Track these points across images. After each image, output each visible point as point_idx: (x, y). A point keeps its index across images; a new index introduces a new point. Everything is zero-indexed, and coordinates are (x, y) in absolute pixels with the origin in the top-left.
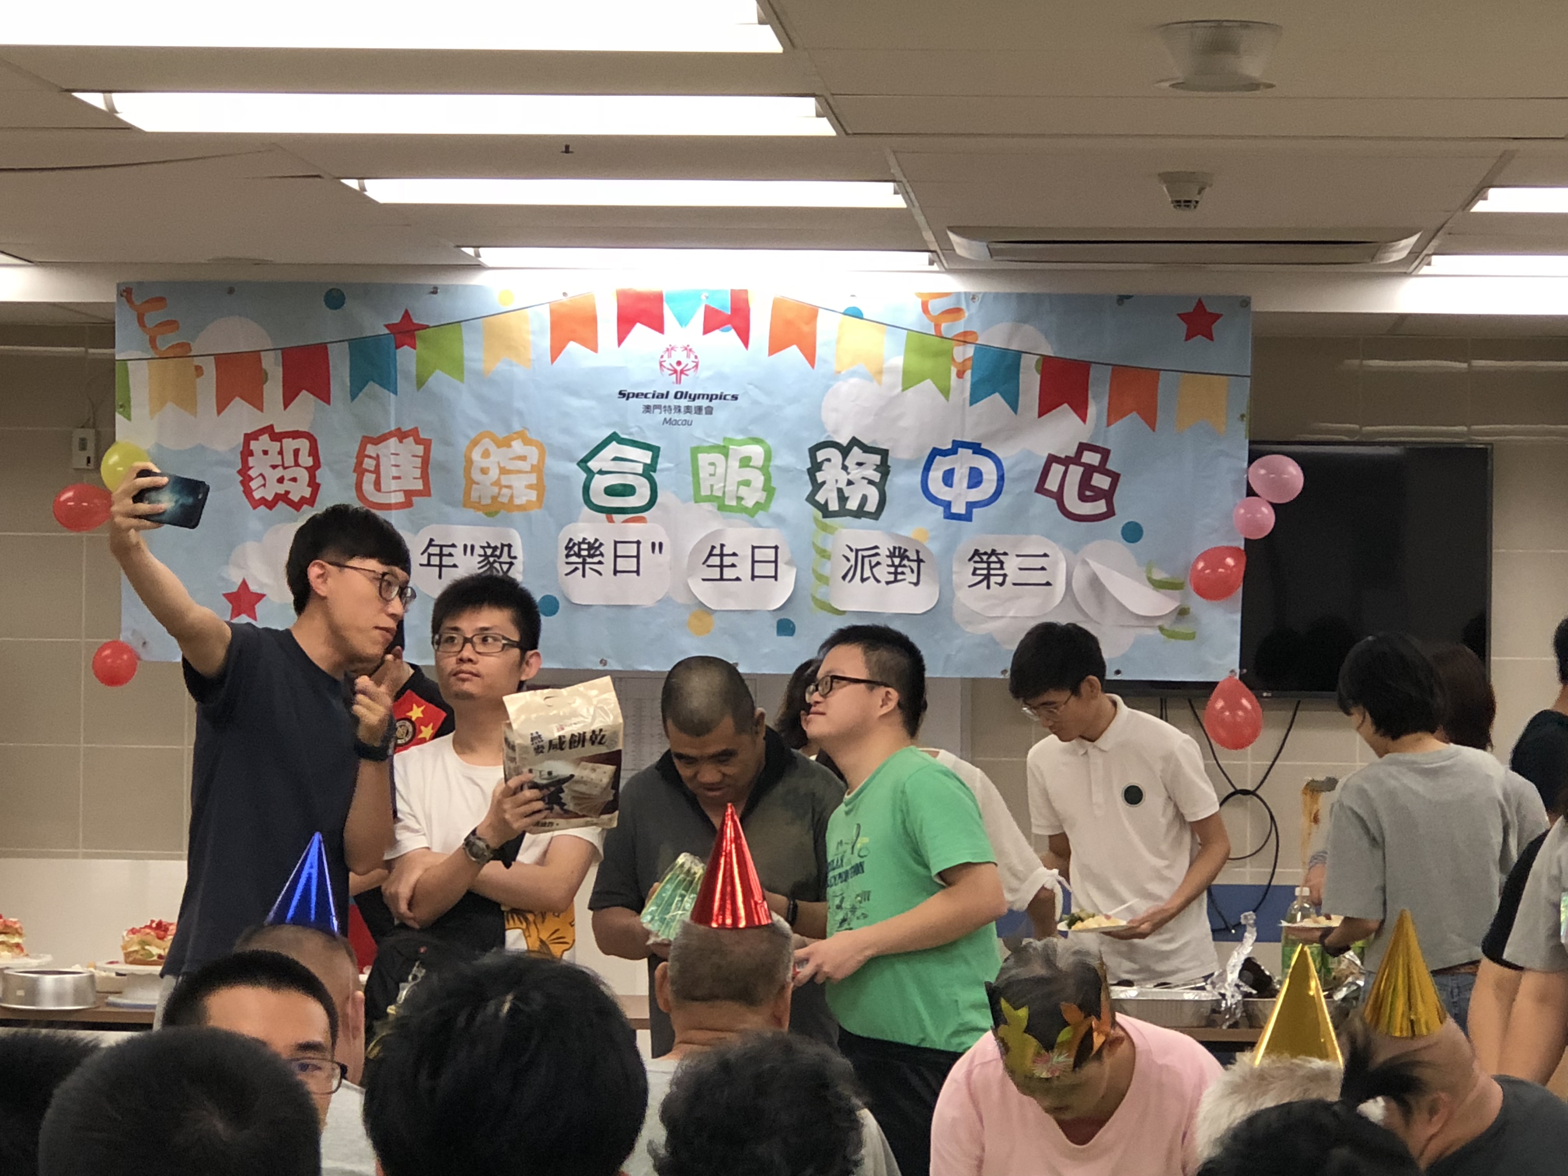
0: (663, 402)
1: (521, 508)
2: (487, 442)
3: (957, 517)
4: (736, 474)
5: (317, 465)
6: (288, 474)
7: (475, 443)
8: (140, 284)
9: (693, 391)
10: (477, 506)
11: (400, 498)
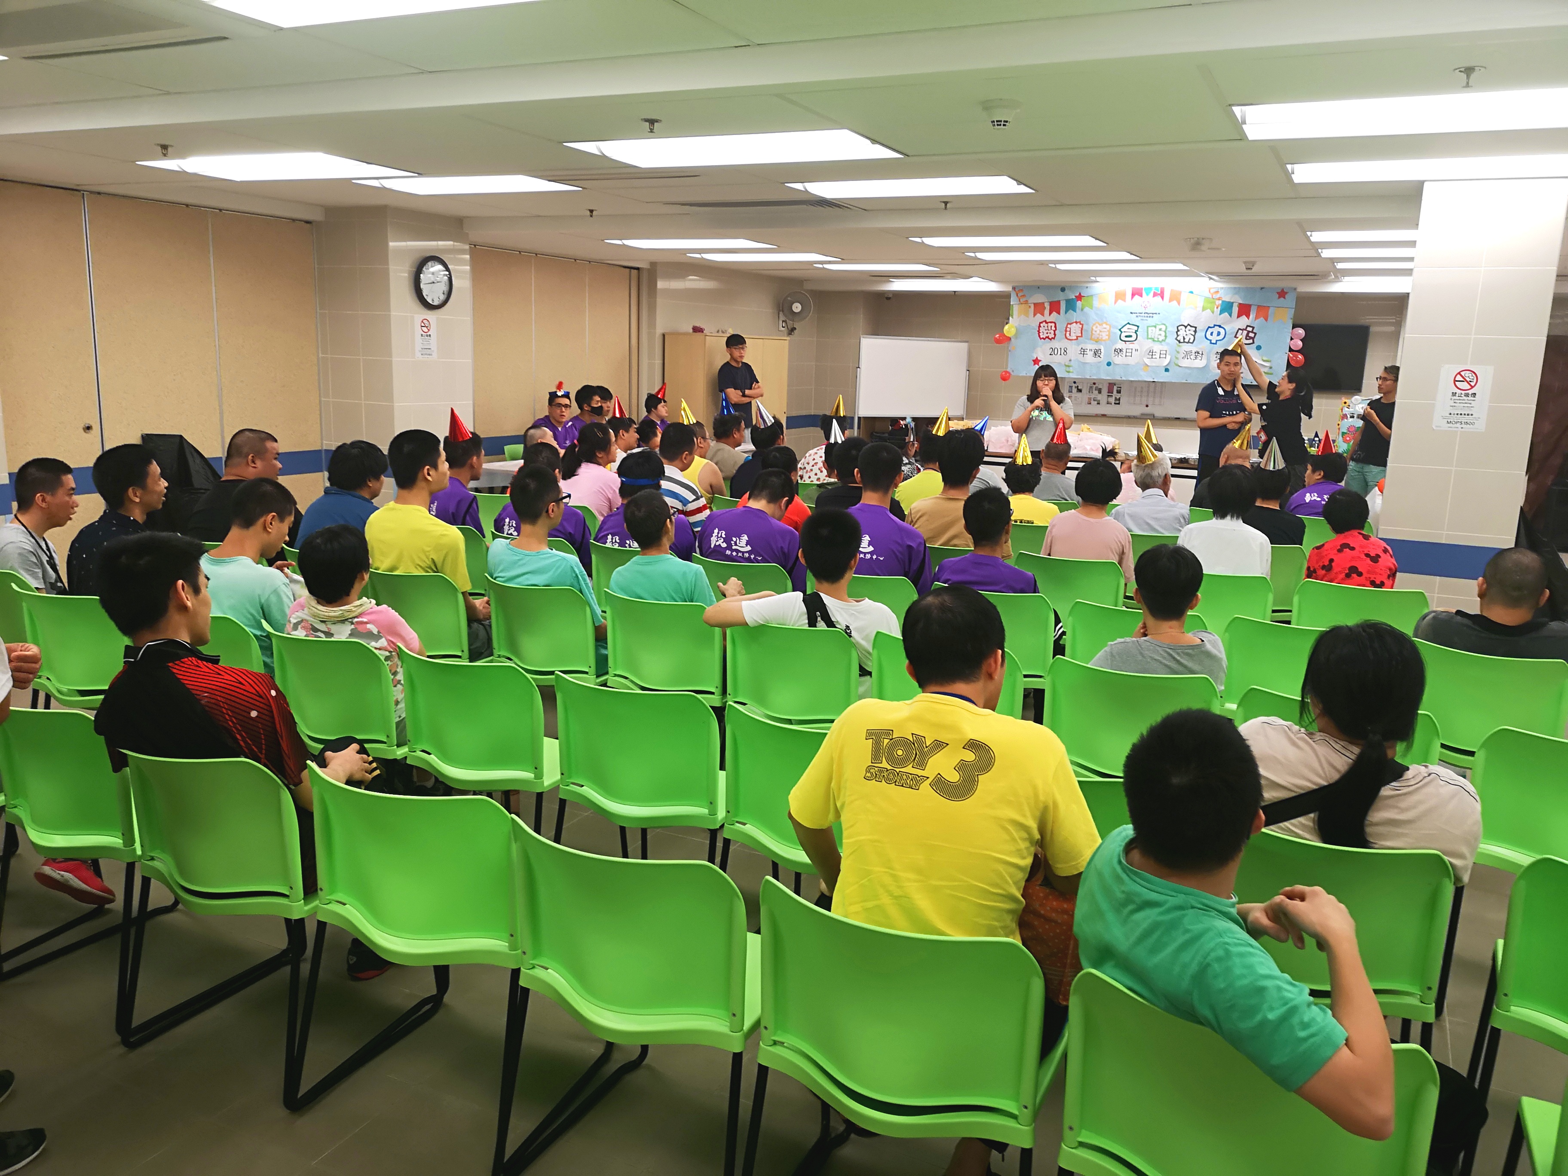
0: (1141, 315)
1: (1104, 340)
2: (1097, 325)
3: (1213, 344)
4: (1158, 332)
5: (1056, 329)
6: (1049, 332)
7: (1094, 325)
8: (1017, 286)
9: (1149, 312)
10: (1094, 340)
11: (1075, 338)
